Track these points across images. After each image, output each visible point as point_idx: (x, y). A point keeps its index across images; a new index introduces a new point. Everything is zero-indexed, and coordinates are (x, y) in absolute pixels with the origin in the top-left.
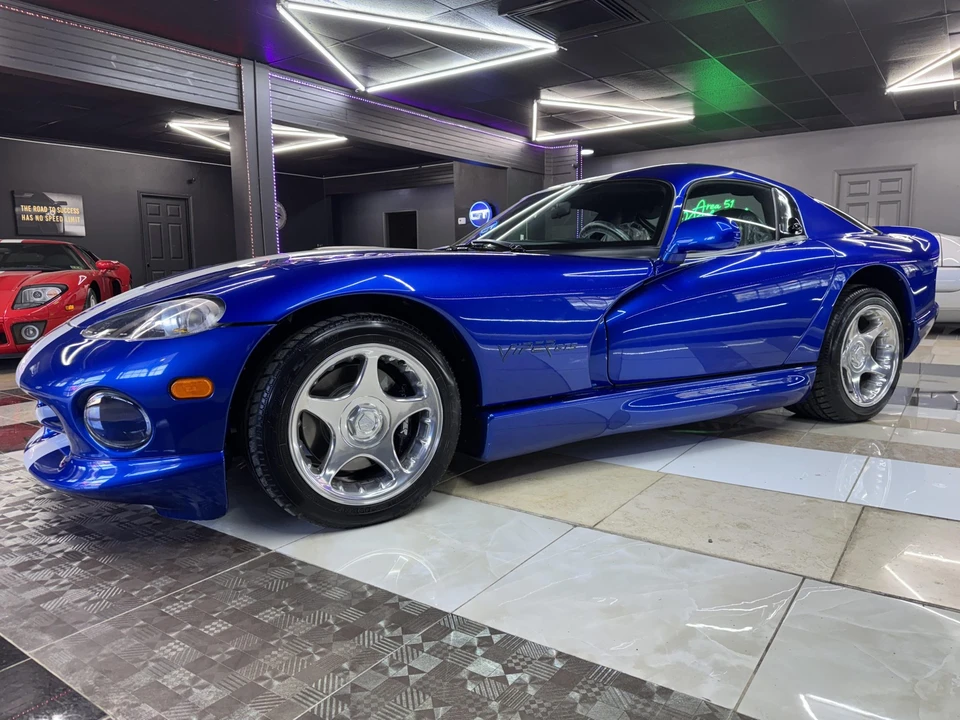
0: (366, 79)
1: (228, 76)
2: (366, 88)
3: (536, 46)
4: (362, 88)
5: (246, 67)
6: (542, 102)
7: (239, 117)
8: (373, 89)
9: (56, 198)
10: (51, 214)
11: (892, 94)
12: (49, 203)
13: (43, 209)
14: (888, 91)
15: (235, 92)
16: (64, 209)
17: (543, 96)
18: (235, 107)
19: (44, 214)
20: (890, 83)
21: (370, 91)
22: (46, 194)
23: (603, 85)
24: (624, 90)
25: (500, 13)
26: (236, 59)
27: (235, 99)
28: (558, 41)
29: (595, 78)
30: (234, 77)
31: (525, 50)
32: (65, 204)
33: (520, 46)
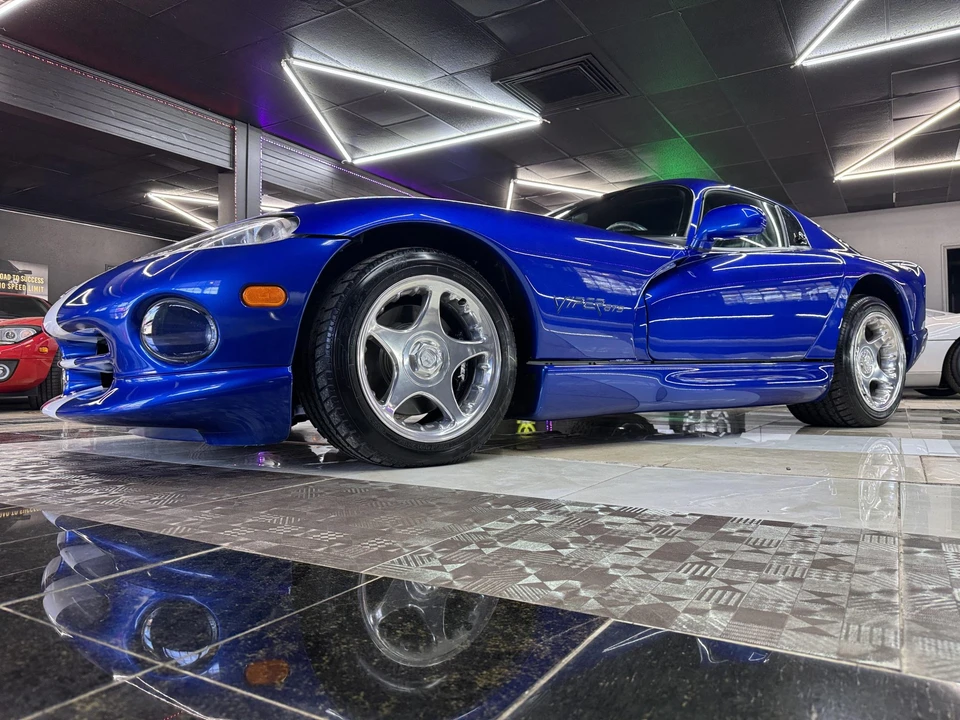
0: (353, 149)
1: (222, 136)
2: (353, 159)
3: (520, 117)
4: (349, 159)
5: (240, 130)
6: (518, 182)
7: (231, 175)
8: (359, 161)
9: (20, 267)
10: (14, 282)
11: (839, 182)
12: (12, 271)
13: (7, 277)
14: (836, 179)
15: (227, 151)
16: (27, 278)
17: (519, 176)
18: (226, 165)
19: (6, 282)
20: (837, 171)
21: (356, 162)
22: (12, 262)
23: (578, 165)
24: (596, 171)
25: (492, 80)
26: (230, 122)
27: (227, 158)
28: (543, 115)
29: (571, 156)
30: (228, 137)
31: (510, 122)
32: (30, 272)
33: (505, 117)
